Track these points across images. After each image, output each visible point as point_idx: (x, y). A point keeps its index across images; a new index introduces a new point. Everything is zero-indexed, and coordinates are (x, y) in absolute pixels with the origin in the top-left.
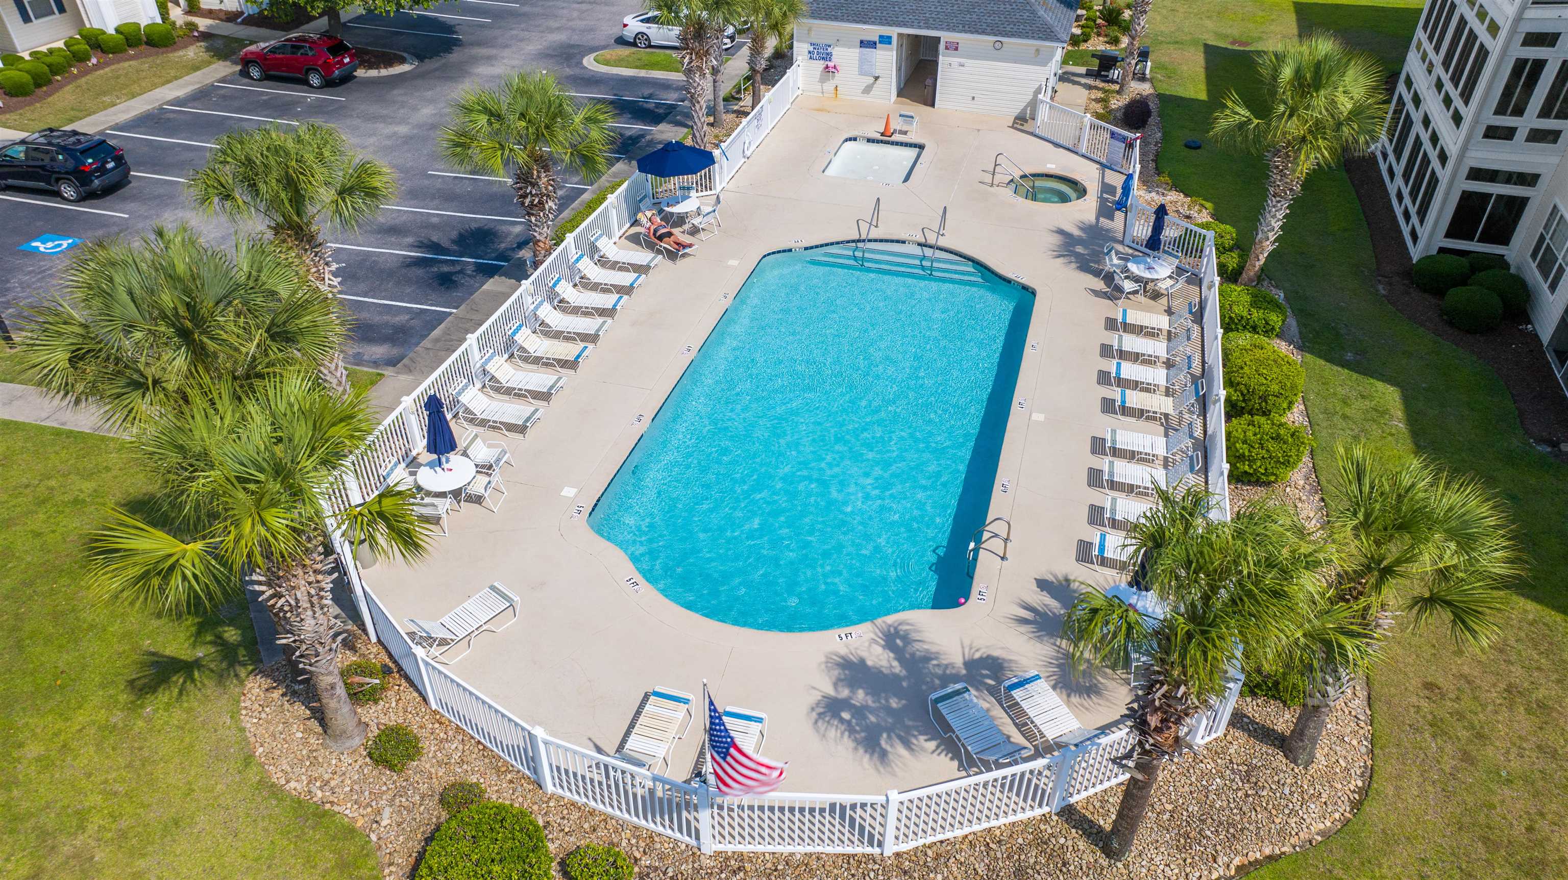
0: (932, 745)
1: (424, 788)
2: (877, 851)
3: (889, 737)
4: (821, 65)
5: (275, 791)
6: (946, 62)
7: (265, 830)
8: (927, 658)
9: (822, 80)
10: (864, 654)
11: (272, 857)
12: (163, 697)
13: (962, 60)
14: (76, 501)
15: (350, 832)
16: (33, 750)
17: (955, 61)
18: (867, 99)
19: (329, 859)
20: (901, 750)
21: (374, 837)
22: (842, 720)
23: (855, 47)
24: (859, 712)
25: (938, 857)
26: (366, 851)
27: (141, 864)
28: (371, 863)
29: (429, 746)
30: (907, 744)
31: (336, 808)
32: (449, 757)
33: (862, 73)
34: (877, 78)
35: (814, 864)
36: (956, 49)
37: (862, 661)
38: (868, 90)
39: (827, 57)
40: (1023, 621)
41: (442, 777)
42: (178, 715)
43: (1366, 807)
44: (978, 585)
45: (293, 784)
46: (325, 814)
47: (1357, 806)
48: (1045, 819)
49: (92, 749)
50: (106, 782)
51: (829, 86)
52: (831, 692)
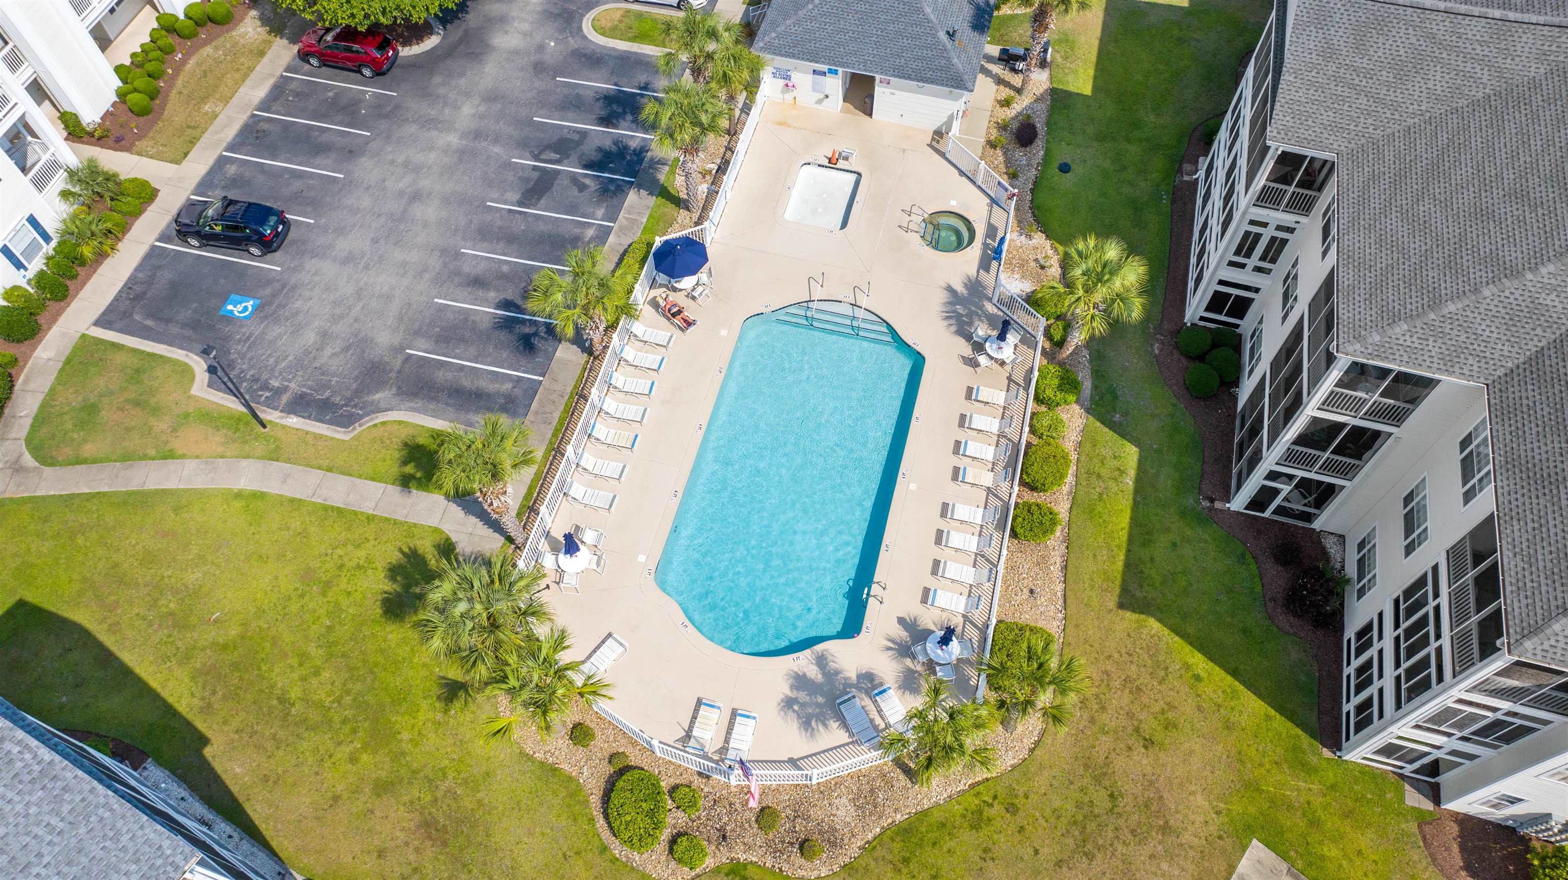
0: (837, 724)
1: (599, 755)
2: (809, 782)
3: (816, 721)
4: (782, 82)
5: (530, 758)
6: (880, 92)
7: (530, 777)
8: (837, 672)
9: (783, 92)
10: (805, 670)
11: (537, 791)
12: (457, 705)
13: (893, 91)
14: (359, 567)
15: (570, 779)
16: (405, 736)
17: (888, 91)
18: (818, 106)
19: (563, 793)
20: (821, 728)
21: (581, 781)
22: (794, 711)
23: (809, 73)
24: (803, 705)
25: (836, 783)
26: (579, 788)
27: (479, 795)
28: (583, 794)
29: (598, 734)
30: (825, 725)
31: (561, 766)
32: (608, 737)
33: (814, 90)
34: (827, 97)
35: (781, 789)
36: (888, 83)
37: (805, 675)
38: (820, 102)
39: (788, 78)
40: (889, 649)
41: (608, 750)
42: (469, 716)
43: (1036, 752)
44: (867, 622)
45: (537, 755)
46: (556, 769)
47: (1032, 750)
48: (885, 764)
49: (434, 736)
50: (447, 753)
51: (789, 97)
52: (789, 693)
